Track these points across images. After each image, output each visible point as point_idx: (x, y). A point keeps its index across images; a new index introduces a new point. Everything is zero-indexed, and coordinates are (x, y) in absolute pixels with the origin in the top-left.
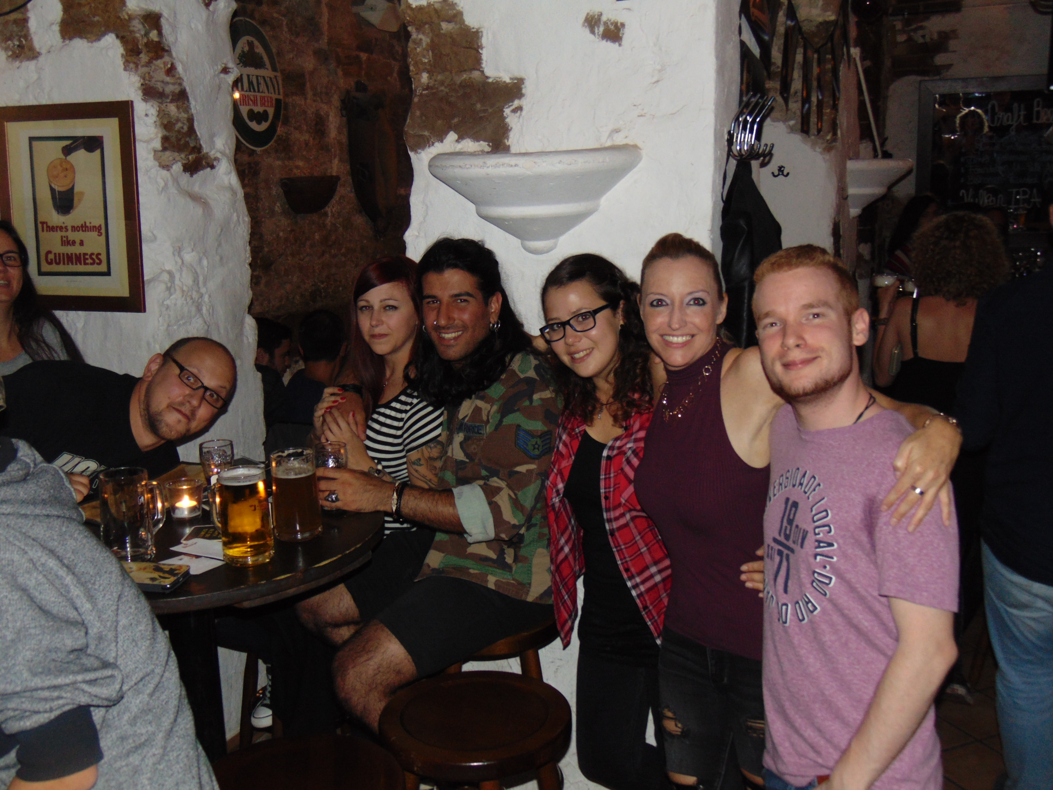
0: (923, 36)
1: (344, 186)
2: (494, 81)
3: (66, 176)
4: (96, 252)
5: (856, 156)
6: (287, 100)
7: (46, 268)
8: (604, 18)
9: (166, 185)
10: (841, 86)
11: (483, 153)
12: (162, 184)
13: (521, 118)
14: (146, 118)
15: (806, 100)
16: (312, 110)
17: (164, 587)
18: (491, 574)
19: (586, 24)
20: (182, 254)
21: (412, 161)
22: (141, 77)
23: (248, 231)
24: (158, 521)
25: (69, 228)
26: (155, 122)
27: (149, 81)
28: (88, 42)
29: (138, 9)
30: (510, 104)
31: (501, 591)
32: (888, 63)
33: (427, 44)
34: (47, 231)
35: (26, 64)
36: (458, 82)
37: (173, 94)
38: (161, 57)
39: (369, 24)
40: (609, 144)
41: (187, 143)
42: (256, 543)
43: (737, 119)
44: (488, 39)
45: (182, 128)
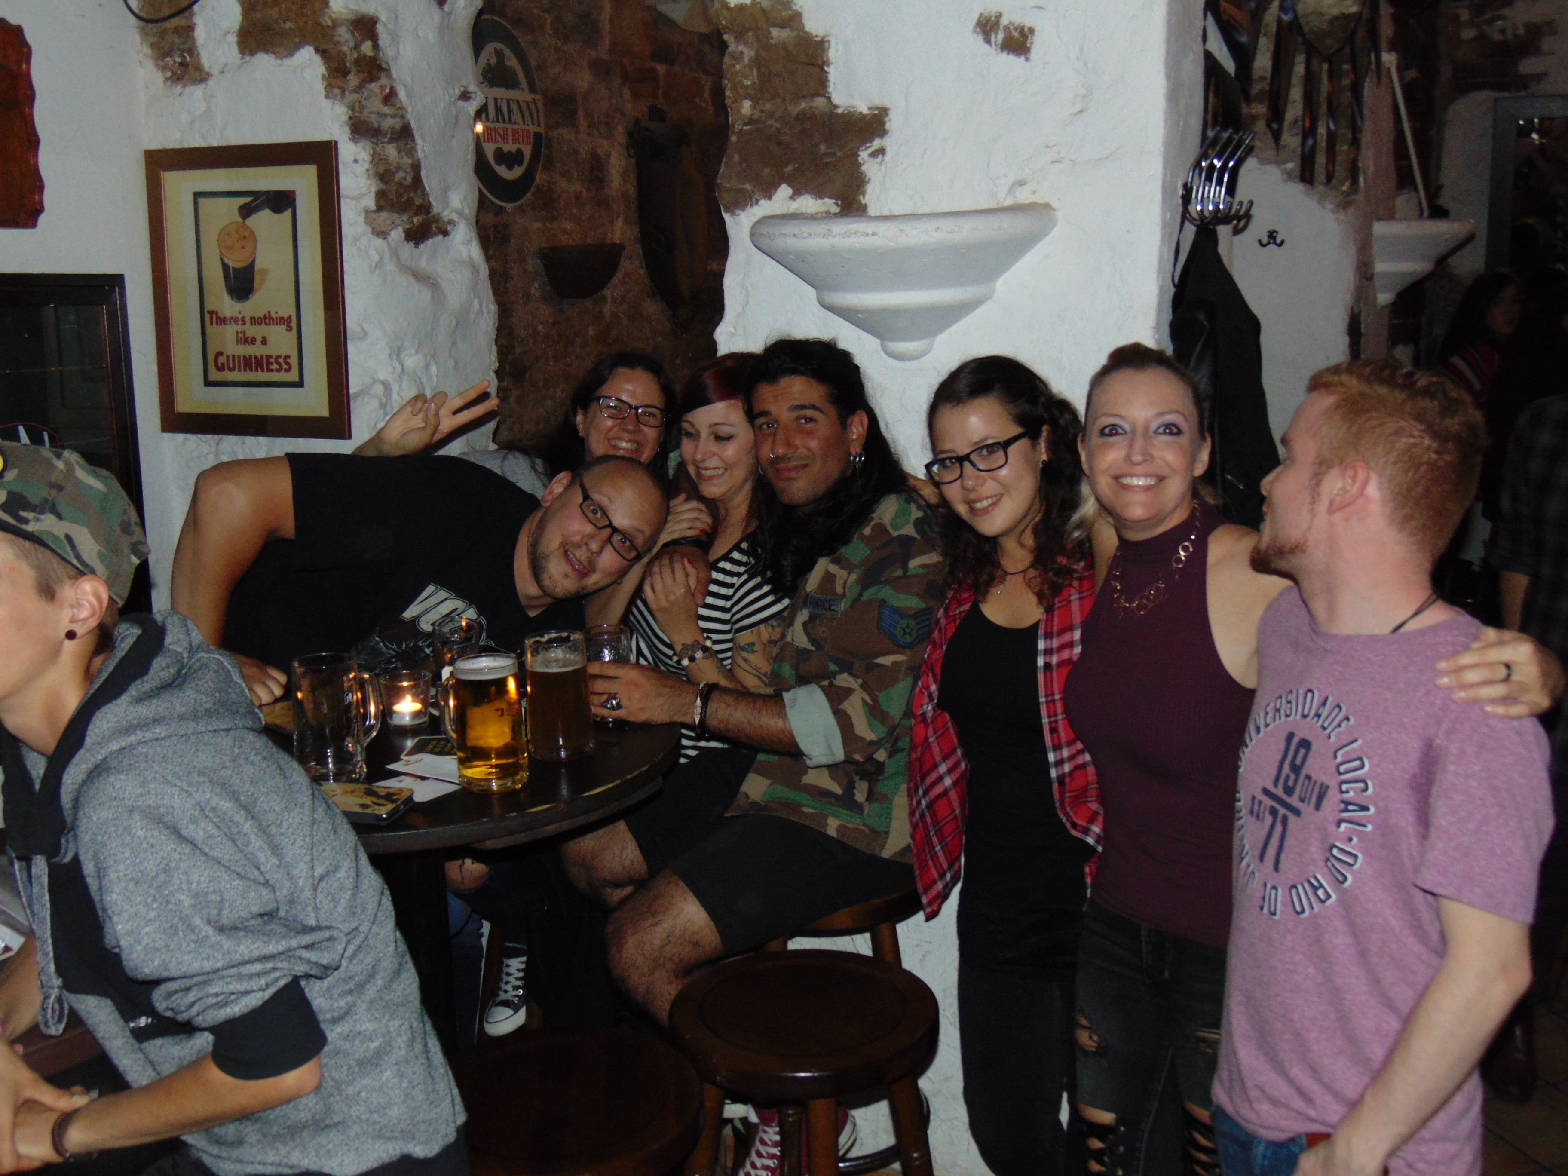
0: (1503, 31)
1: (630, 258)
2: (846, 112)
3: (243, 247)
4: (283, 355)
5: (1390, 215)
6: (550, 134)
7: (214, 375)
8: (1004, 21)
9: (381, 259)
10: (1366, 111)
11: (828, 216)
12: (376, 258)
13: (883, 167)
14: (355, 165)
15: (1309, 132)
16: (586, 148)
17: (379, 817)
18: (833, 815)
19: (978, 30)
20: (402, 356)
21: (727, 226)
22: (348, 107)
23: (494, 324)
24: (371, 728)
25: (248, 320)
26: (367, 170)
27: (361, 113)
28: (277, 58)
29: (345, 11)
30: (868, 145)
31: (845, 840)
32: (1446, 72)
33: (750, 60)
34: (217, 324)
35: (190, 89)
36: (794, 114)
37: (393, 129)
38: (377, 78)
39: (670, 23)
40: (1008, 202)
41: (411, 201)
42: (503, 761)
43: (1199, 163)
44: (837, 51)
45: (405, 178)
